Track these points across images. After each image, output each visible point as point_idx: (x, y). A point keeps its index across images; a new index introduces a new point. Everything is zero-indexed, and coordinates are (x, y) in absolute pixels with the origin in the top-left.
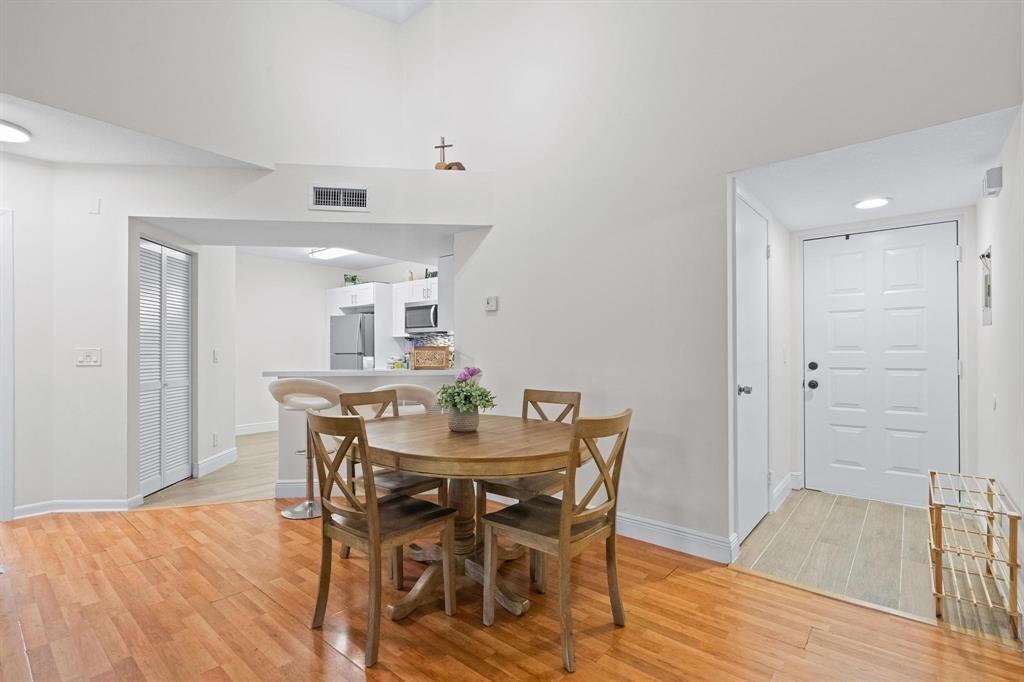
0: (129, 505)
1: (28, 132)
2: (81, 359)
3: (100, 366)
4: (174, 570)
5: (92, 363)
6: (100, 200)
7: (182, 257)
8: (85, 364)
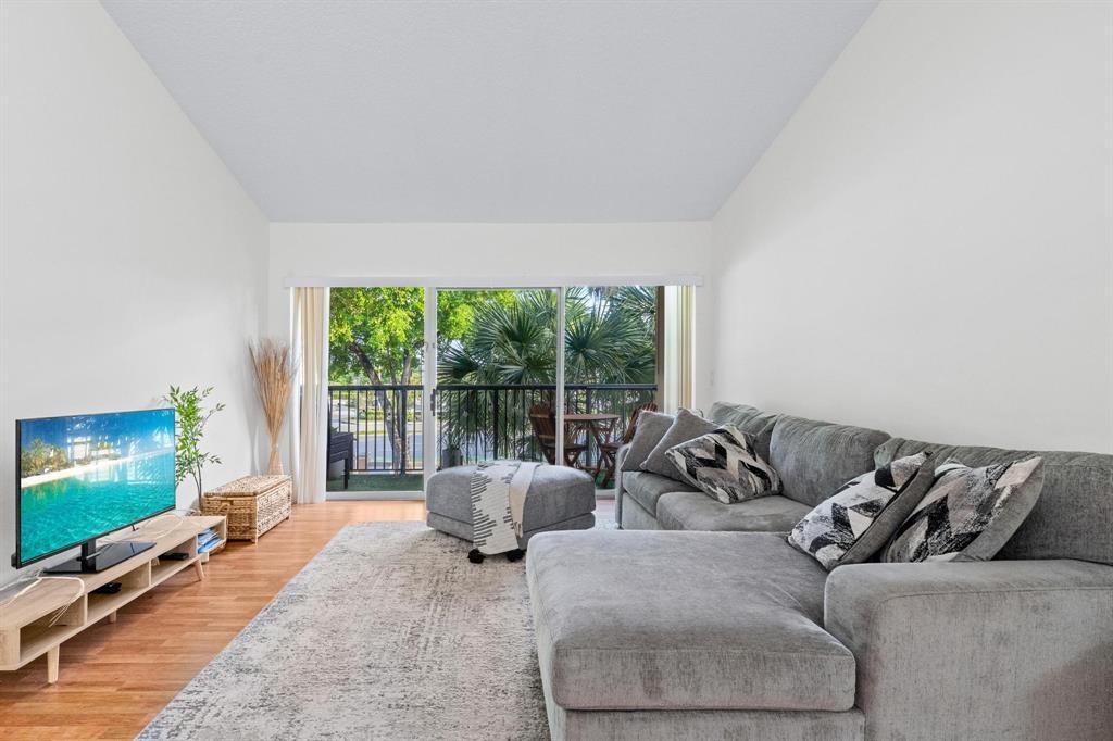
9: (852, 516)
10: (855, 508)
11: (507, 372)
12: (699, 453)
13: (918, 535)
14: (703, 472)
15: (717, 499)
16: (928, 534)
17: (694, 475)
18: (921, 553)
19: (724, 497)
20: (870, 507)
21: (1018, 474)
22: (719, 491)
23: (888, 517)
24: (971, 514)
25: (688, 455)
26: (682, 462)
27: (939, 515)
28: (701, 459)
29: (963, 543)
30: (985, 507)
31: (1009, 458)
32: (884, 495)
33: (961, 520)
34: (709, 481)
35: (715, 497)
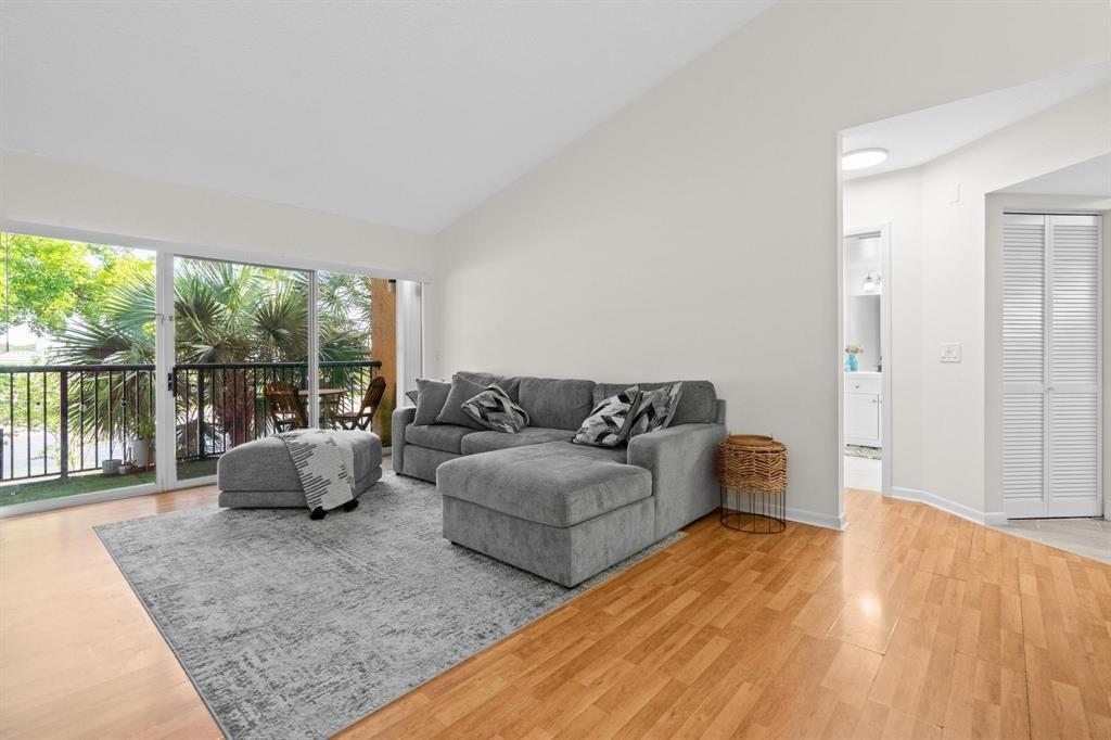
0: (986, 519)
1: (885, 150)
2: (943, 355)
3: (959, 362)
4: (960, 600)
5: (952, 360)
6: (959, 186)
7: (1089, 221)
8: (946, 360)
9: (615, 419)
10: (616, 415)
11: (199, 351)
12: (486, 404)
13: (645, 422)
14: (492, 416)
15: (505, 432)
16: (650, 420)
17: (487, 419)
18: (649, 429)
19: (509, 429)
20: (622, 413)
21: (675, 391)
22: (507, 426)
23: (630, 417)
24: (663, 409)
25: (480, 406)
26: (475, 411)
27: (650, 411)
28: (489, 408)
29: (662, 421)
30: (667, 405)
31: (671, 385)
32: (627, 407)
33: (660, 411)
34: (497, 421)
35: (504, 431)
